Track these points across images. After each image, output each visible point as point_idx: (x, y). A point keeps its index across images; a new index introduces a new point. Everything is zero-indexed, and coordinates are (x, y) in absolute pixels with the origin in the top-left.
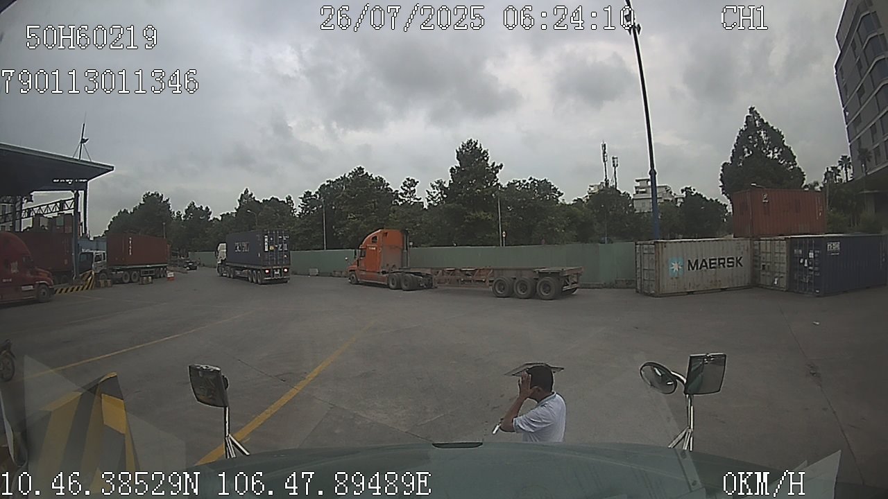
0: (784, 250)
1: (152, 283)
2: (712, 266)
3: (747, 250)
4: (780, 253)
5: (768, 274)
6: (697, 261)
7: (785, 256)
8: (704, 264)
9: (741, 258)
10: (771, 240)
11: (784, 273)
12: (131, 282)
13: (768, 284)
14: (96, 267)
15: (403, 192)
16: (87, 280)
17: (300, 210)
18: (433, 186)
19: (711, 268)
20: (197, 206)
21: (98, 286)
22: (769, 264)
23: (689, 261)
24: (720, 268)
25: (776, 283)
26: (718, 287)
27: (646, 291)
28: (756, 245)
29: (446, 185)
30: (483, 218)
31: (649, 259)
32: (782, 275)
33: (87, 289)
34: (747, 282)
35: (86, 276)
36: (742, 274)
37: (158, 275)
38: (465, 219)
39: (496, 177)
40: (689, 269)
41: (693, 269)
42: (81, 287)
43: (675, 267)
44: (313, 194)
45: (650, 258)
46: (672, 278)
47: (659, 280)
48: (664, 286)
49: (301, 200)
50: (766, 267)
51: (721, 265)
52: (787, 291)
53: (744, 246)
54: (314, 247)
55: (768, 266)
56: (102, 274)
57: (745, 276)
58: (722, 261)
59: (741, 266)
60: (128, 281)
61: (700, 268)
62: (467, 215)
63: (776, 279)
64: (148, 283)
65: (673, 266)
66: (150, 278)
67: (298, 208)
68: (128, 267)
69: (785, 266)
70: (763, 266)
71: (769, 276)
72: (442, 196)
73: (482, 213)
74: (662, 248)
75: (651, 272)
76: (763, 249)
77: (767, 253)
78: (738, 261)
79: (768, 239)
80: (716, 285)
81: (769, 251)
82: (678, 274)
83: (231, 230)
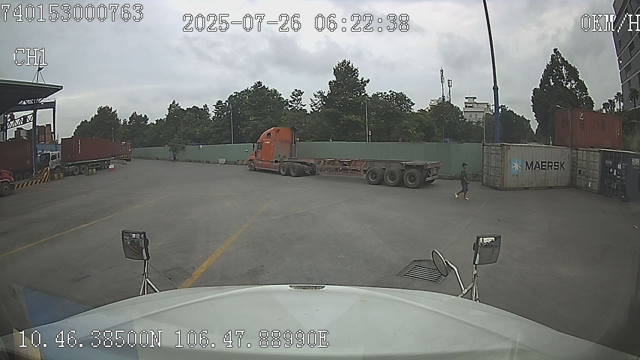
0: (598, 160)
1: (96, 173)
2: (543, 167)
3: (568, 157)
4: (594, 162)
5: (583, 177)
6: (532, 162)
7: (598, 165)
8: (537, 166)
9: (564, 163)
10: (587, 151)
11: (596, 178)
12: (80, 173)
13: (582, 186)
14: (52, 164)
15: (292, 99)
16: (43, 176)
17: (213, 114)
18: (315, 96)
19: (542, 169)
20: (138, 115)
21: (53, 179)
22: (584, 170)
23: (527, 162)
24: (548, 169)
25: (589, 186)
26: (546, 185)
27: (492, 185)
28: (574, 153)
29: (325, 95)
30: (354, 120)
31: (495, 158)
32: (594, 180)
33: (44, 181)
34: (567, 183)
35: (44, 172)
36: (563, 175)
37: (101, 167)
38: (340, 121)
39: (364, 89)
40: (526, 169)
41: (529, 169)
42: (39, 180)
43: (516, 166)
44: (223, 103)
45: (497, 158)
46: (513, 176)
47: (503, 177)
48: (507, 181)
49: (214, 107)
50: (582, 172)
51: (550, 167)
52: (598, 193)
53: (566, 153)
54: (224, 142)
55: (584, 171)
56: (57, 170)
57: (566, 177)
58: (550, 164)
59: (564, 169)
60: (78, 173)
61: (535, 169)
62: (341, 117)
63: (590, 183)
64: (93, 174)
65: (514, 165)
66: (95, 169)
67: (212, 114)
68: (78, 163)
69: (597, 173)
70: (580, 171)
71: (583, 179)
72: (323, 104)
73: (353, 116)
74: (507, 150)
75: (497, 169)
76: (580, 157)
77: (583, 160)
78: (562, 166)
79: (584, 149)
80: (545, 184)
81: (584, 159)
82: (518, 173)
83: (162, 131)
